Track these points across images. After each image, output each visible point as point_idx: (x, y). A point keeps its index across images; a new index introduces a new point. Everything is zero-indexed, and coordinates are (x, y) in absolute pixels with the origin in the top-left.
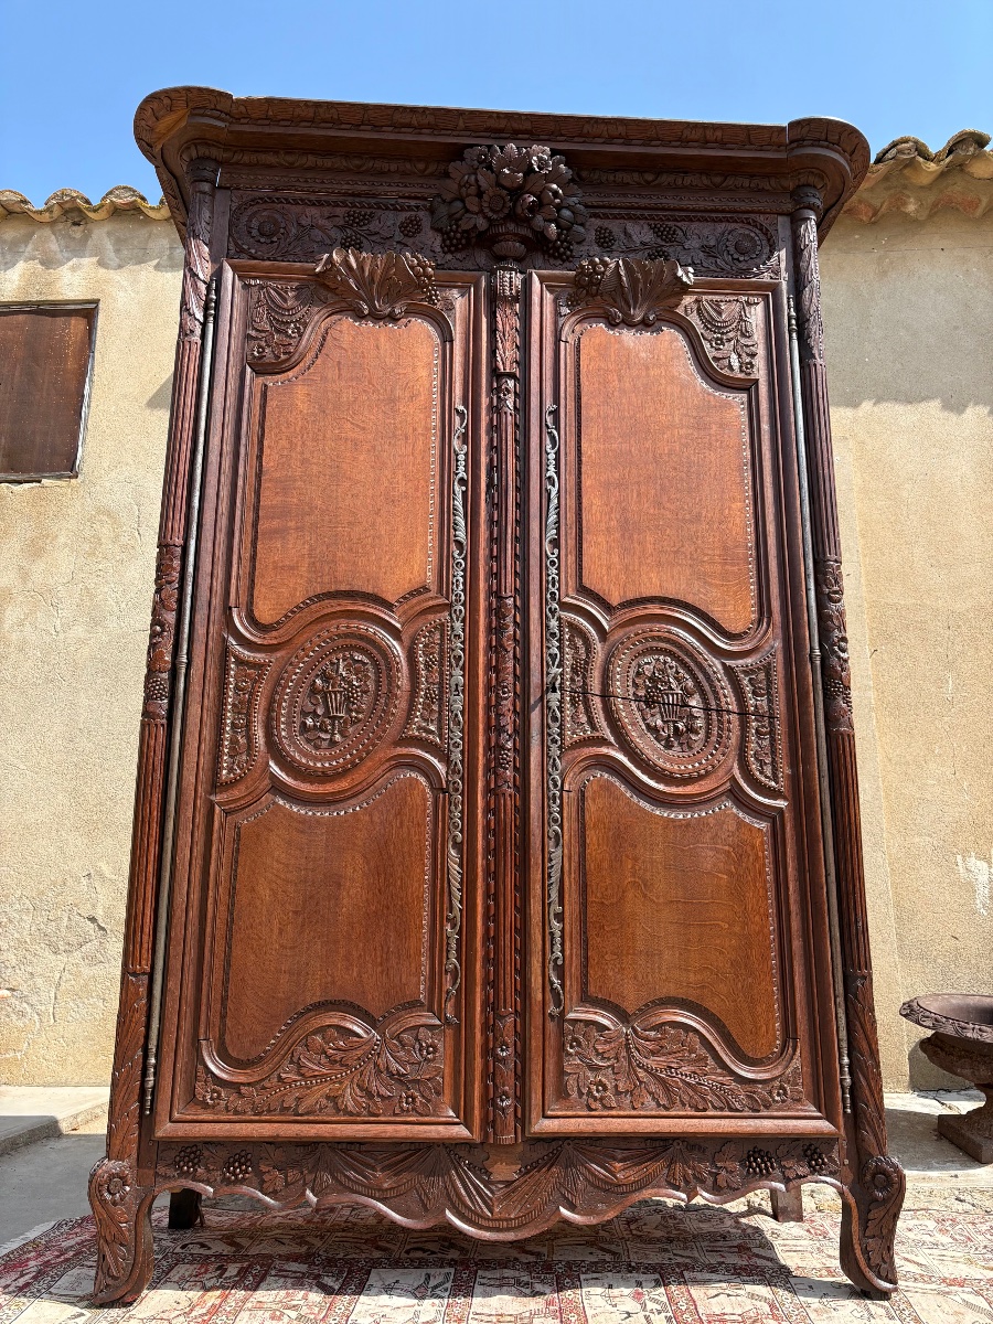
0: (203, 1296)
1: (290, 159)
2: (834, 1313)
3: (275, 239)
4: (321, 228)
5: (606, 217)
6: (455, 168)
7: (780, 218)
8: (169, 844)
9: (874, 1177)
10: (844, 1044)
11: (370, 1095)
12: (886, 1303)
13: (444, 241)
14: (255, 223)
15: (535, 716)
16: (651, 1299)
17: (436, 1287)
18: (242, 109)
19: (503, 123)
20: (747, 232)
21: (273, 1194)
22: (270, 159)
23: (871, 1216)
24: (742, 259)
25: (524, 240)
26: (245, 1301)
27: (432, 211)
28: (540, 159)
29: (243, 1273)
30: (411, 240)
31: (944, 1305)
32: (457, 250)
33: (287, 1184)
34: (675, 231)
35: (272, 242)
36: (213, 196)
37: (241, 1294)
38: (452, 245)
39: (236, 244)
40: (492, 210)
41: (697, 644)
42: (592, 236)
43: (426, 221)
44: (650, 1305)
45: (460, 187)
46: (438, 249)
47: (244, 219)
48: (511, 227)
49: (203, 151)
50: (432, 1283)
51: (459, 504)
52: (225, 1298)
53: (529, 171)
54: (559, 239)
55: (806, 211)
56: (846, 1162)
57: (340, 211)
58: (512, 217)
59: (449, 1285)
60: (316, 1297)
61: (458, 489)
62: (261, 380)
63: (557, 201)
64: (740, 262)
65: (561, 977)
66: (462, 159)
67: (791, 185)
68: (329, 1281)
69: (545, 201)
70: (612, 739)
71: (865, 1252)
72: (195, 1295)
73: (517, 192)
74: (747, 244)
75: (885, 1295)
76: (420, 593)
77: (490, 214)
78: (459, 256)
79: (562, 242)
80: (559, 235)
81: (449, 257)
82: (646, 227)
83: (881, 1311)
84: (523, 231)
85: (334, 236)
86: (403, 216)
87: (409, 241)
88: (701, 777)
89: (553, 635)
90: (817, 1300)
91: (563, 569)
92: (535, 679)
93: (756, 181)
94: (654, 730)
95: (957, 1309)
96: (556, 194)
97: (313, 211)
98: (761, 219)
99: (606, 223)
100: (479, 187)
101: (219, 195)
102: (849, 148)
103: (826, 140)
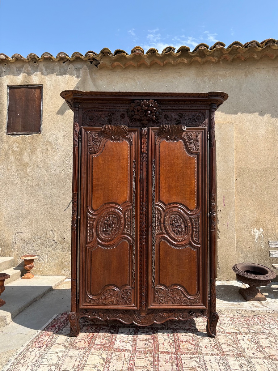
0: (89, 334)
1: (96, 101)
2: (204, 340)
3: (93, 120)
4: (103, 117)
5: (167, 112)
6: (133, 105)
7: (207, 111)
8: (78, 255)
9: (213, 316)
10: (209, 292)
11: (118, 301)
12: (214, 338)
13: (130, 120)
14: (88, 116)
15: (150, 229)
16: (171, 336)
17: (131, 332)
18: (85, 93)
19: (143, 94)
20: (199, 114)
21: (101, 318)
22: (91, 101)
23: (212, 323)
24: (197, 121)
25: (147, 120)
26: (97, 335)
27: (127, 112)
28: (151, 103)
29: (96, 329)
30: (123, 119)
31: (225, 339)
32: (133, 122)
33: (104, 316)
34: (183, 115)
36: (78, 110)
37: (96, 334)
38: (132, 121)
39: (84, 122)
40: (141, 115)
41: (183, 212)
42: (164, 117)
43: (126, 115)
44: (170, 337)
45: (134, 109)
46: (129, 122)
47: (86, 116)
48: (145, 117)
49: (76, 101)
50: (131, 331)
51: (134, 182)
52: (93, 335)
53: (149, 106)
54: (156, 119)
55: (213, 109)
56: (208, 313)
57: (107, 113)
58: (145, 115)
59: (134, 332)
60: (110, 334)
61: (134, 179)
62: (91, 155)
63: (155, 111)
65: (155, 280)
66: (134, 103)
67: (210, 103)
68: (112, 331)
69: (153, 112)
70: (165, 233)
71: (211, 329)
72: (88, 334)
73: (146, 111)
74: (199, 118)
75: (214, 337)
76: (126, 202)
77: (140, 115)
78: (134, 123)
79: (157, 120)
80: (156, 118)
81: (131, 123)
82: (176, 114)
83: (212, 340)
84: (148, 118)
85: (106, 119)
86: (121, 113)
87: (122, 119)
88: (183, 241)
89: (154, 211)
90: (201, 337)
91: (156, 196)
92: (150, 221)
93: (201, 102)
94: (174, 231)
95: (227, 339)
96: (155, 110)
97: (101, 113)
98: (202, 111)
99: (167, 113)
100: (138, 110)
101: (80, 110)
102: (223, 96)
103: (217, 95)
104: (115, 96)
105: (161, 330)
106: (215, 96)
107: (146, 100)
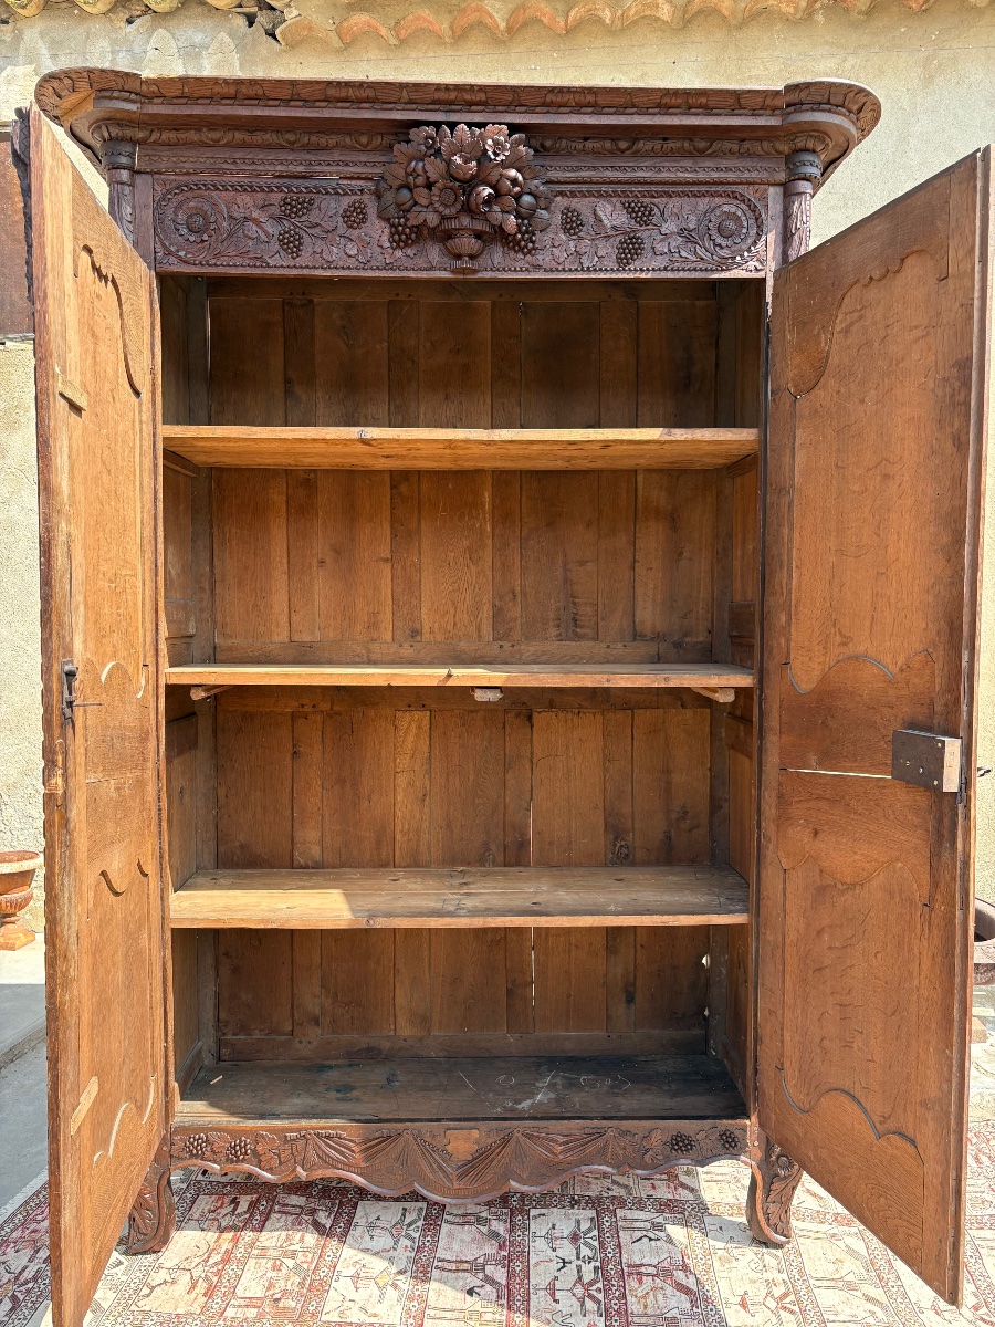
1: (215, 135)
3: (205, 237)
4: (257, 222)
5: (573, 194)
6: (402, 152)
7: (771, 190)
13: (392, 235)
14: (181, 217)
18: (154, 88)
19: (453, 96)
20: (733, 210)
22: (193, 136)
24: (724, 244)
25: (479, 235)
27: (378, 195)
28: (496, 143)
30: (356, 232)
32: (406, 245)
34: (652, 210)
35: (203, 241)
36: (132, 185)
38: (400, 240)
39: (164, 245)
40: (446, 206)
42: (557, 219)
43: (372, 210)
45: (408, 174)
46: (387, 244)
47: (170, 212)
48: (466, 221)
49: (115, 131)
53: (482, 157)
54: (519, 231)
55: (802, 182)
57: (276, 197)
58: (467, 209)
63: (517, 189)
64: (722, 248)
66: (408, 140)
67: (785, 148)
69: (504, 190)
73: (470, 184)
74: (731, 225)
77: (441, 209)
78: (410, 252)
79: (523, 235)
80: (519, 226)
81: (399, 253)
82: (618, 204)
84: (479, 226)
85: (270, 231)
86: (346, 201)
87: (354, 233)
93: (747, 145)
96: (514, 182)
97: (246, 199)
98: (748, 192)
99: (575, 203)
100: (428, 178)
101: (139, 180)
102: (855, 108)
103: (828, 103)
104: (307, 102)
105: (543, 1211)
106: (817, 106)
107: (470, 125)
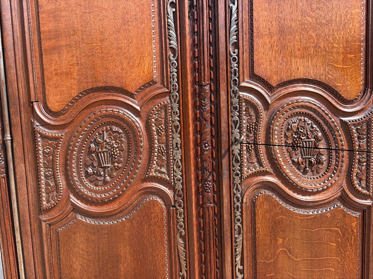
15: (225, 161)
51: (171, 20)
61: (170, 10)
70: (271, 171)
76: (150, 85)
89: (235, 108)
91: (241, 64)
92: (224, 138)
94: (296, 163)
